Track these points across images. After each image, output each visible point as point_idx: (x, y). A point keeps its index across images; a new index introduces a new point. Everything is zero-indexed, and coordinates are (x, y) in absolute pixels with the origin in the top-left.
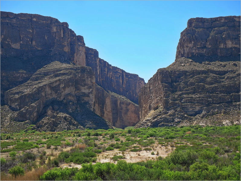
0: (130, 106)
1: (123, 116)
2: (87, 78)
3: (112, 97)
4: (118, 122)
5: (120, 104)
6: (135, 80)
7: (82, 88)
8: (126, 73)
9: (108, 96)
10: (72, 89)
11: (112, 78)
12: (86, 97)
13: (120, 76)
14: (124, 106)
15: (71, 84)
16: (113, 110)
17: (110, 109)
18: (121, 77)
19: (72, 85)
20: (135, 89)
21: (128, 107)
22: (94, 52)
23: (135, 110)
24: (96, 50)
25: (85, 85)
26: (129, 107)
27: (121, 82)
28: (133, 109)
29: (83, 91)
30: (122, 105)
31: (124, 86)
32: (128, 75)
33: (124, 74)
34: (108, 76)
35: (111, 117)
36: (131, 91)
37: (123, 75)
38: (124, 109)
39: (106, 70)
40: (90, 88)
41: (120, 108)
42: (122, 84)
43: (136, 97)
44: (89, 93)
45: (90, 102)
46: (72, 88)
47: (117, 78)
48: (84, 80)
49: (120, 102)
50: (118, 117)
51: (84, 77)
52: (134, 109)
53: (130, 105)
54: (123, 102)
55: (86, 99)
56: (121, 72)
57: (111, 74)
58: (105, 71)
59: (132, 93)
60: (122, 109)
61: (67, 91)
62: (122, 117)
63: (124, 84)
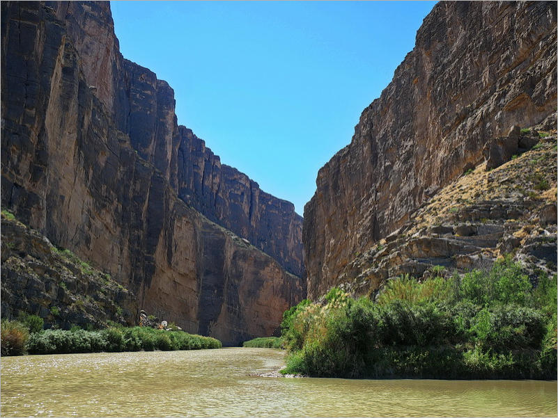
0: (267, 269)
1: (242, 301)
3: (208, 230)
4: (221, 319)
5: (234, 258)
6: (284, 215)
8: (261, 192)
9: (185, 216)
11: (220, 195)
13: (243, 194)
14: (246, 267)
16: (207, 273)
17: (192, 266)
18: (245, 197)
20: (285, 238)
21: (262, 272)
22: (161, 88)
23: (282, 285)
24: (166, 83)
26: (266, 272)
27: (247, 210)
28: (276, 281)
30: (240, 263)
31: (253, 223)
32: (265, 197)
33: (257, 194)
34: (206, 183)
35: (194, 300)
36: (273, 242)
37: (252, 194)
38: (248, 276)
39: (202, 165)
41: (234, 271)
42: (247, 216)
43: (287, 260)
47: (232, 196)
49: (235, 253)
50: (222, 301)
52: (282, 282)
53: (268, 266)
54: (244, 255)
56: (248, 185)
57: (217, 180)
58: (196, 166)
59: (274, 247)
60: (239, 276)
62: (240, 305)
63: (253, 218)
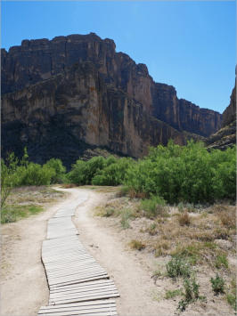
2: (79, 79)
7: (70, 99)
10: (48, 101)
12: (76, 116)
15: (45, 92)
19: (48, 95)
25: (76, 93)
29: (72, 105)
40: (83, 97)
44: (81, 108)
45: (82, 125)
46: (48, 99)
48: (74, 86)
51: (74, 79)
55: (76, 119)
61: (38, 104)
